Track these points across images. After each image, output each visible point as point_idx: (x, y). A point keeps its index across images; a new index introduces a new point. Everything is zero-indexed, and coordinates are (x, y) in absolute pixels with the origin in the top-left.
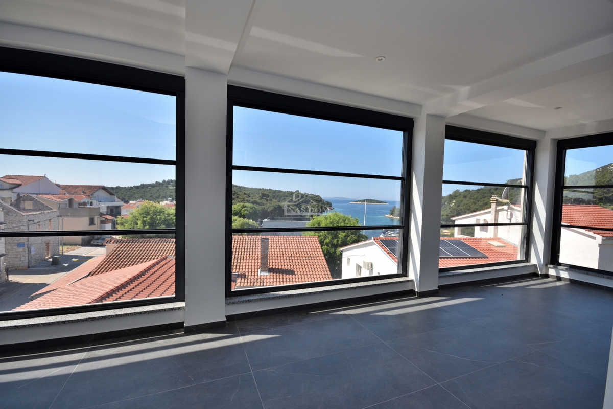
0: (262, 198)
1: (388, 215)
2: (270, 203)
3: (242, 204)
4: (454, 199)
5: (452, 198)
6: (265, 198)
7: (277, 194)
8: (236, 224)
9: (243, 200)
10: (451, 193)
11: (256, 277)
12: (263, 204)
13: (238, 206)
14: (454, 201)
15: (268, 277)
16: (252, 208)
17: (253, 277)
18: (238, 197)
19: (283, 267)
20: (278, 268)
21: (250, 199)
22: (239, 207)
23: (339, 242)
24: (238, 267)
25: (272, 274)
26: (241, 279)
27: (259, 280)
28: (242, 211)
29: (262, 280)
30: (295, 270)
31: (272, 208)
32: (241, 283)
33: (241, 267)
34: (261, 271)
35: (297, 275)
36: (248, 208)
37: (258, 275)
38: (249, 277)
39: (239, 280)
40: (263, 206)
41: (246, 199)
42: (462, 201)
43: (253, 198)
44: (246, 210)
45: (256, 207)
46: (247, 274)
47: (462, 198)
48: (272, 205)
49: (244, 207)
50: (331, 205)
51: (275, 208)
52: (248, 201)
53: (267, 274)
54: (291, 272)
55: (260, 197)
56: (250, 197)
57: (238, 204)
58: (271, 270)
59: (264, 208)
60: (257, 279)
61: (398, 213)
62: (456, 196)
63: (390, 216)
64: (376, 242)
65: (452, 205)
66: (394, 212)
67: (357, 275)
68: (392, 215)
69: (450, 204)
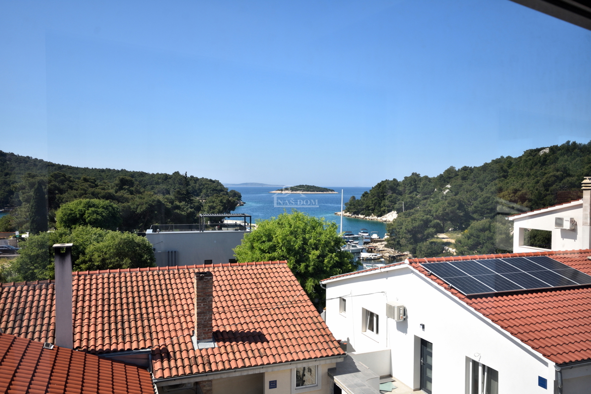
0: (121, 188)
2: (141, 198)
3: (85, 201)
4: (448, 183)
5: (445, 181)
6: (127, 187)
7: (139, 179)
8: (106, 243)
9: (84, 194)
10: (442, 173)
11: (191, 354)
12: (127, 200)
13: (78, 204)
14: (449, 186)
15: (216, 351)
16: (106, 208)
17: (184, 354)
18: (71, 188)
19: (239, 328)
20: (231, 331)
21: (97, 190)
22: (80, 207)
23: (310, 269)
24: (148, 336)
25: (221, 344)
26: (162, 362)
27: (199, 360)
28: (86, 215)
29: (206, 358)
30: (265, 332)
31: (144, 207)
32: (163, 369)
33: (154, 335)
34: (199, 340)
35: (271, 343)
36: (98, 207)
37: (193, 349)
38: (178, 354)
39: (157, 365)
40: (125, 204)
41: (91, 190)
42: (461, 186)
43: (104, 189)
44: (94, 212)
45: (115, 206)
46: (170, 349)
47: (459, 181)
48: (144, 201)
49: (90, 206)
50: (240, 197)
51: (151, 205)
52: (95, 195)
53: (211, 345)
54: (257, 337)
55: (117, 185)
56: (97, 186)
57: (76, 201)
58: (218, 337)
59: (129, 207)
60: (195, 358)
61: (359, 207)
62: (450, 178)
63: (345, 214)
64: (416, 268)
65: (445, 193)
66: (352, 207)
67: (364, 330)
68: (348, 213)
69: (442, 191)
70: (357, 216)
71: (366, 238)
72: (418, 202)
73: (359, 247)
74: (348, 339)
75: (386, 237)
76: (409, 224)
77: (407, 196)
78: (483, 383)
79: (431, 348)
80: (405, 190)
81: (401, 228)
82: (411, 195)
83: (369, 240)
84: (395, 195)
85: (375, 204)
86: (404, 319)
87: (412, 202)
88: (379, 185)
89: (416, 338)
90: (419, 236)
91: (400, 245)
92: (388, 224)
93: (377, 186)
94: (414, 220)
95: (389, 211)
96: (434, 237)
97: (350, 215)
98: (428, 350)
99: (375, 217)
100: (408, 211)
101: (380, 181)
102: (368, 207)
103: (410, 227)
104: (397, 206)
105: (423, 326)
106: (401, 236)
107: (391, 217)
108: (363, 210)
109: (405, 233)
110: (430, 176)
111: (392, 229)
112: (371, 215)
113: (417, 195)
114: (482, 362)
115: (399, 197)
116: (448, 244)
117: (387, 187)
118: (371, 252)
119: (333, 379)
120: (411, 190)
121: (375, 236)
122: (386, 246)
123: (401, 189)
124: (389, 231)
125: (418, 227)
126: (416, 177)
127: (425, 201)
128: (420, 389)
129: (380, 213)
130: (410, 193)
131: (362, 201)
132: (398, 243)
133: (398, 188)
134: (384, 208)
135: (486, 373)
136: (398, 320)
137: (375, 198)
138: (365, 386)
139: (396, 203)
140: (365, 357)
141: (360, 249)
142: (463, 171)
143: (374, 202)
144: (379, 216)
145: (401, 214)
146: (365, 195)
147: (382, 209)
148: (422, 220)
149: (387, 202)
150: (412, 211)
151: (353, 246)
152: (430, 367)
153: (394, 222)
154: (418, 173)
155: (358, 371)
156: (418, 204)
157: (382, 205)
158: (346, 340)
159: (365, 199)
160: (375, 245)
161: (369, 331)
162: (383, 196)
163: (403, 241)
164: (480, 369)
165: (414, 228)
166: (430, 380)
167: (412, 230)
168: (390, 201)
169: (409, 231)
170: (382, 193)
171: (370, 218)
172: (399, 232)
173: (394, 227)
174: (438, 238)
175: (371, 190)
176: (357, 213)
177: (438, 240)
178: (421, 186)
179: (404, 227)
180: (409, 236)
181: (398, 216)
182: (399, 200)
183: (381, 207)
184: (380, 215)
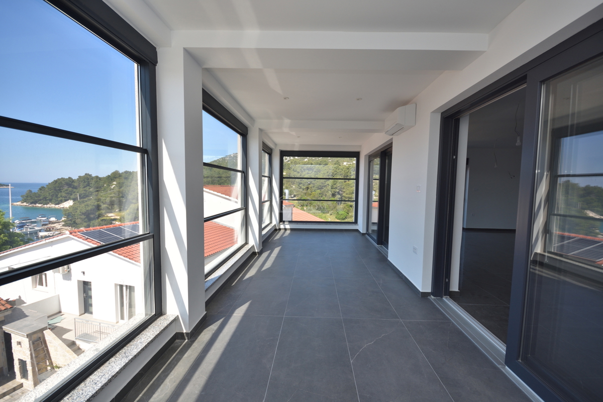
1: (18, 203)
4: (114, 181)
5: (112, 180)
14: (115, 183)
61: (36, 198)
62: (116, 178)
63: (22, 204)
64: (76, 236)
65: (112, 187)
66: (29, 198)
67: (35, 287)
68: (25, 203)
69: (110, 186)
70: (35, 205)
71: (44, 221)
72: (91, 193)
73: (37, 228)
74: (20, 297)
75: (63, 219)
76: (83, 208)
77: (81, 189)
78: (127, 296)
79: (91, 285)
80: (79, 186)
81: (77, 212)
82: (85, 189)
83: (48, 223)
84: (70, 189)
85: (52, 196)
86: (69, 271)
87: (86, 193)
88: (56, 182)
89: (79, 281)
90: (92, 216)
91: (76, 224)
92: (65, 210)
93: (53, 182)
94: (88, 205)
95: (66, 200)
96: (104, 216)
97: (28, 205)
98: (89, 287)
99: (53, 206)
100: (82, 200)
101: (56, 179)
102: (45, 198)
103: (84, 211)
104: (72, 197)
105: (84, 273)
106: (76, 218)
107: (68, 204)
108: (40, 200)
109: (80, 215)
110: (100, 176)
111: (68, 213)
112: (49, 204)
113: (90, 189)
114: (124, 284)
115: (75, 190)
116: (115, 220)
117: (63, 183)
118: (50, 231)
119: (2, 328)
120: (85, 185)
121: (53, 219)
122: (63, 225)
123: (75, 184)
124: (65, 215)
125: (91, 210)
126: (88, 177)
127: (97, 193)
128: (85, 313)
129: (57, 202)
130: (84, 187)
131: (39, 193)
132: (75, 222)
133: (73, 184)
134: (61, 198)
135: (128, 290)
136: (63, 273)
137: (52, 191)
138: (33, 324)
139: (72, 195)
140: (34, 306)
141: (38, 230)
142: (125, 174)
143: (51, 194)
144: (56, 204)
145: (76, 202)
146: (42, 188)
147: (59, 199)
148: (94, 205)
149: (64, 194)
150: (86, 199)
151: (30, 228)
152: (91, 297)
153: (69, 208)
154: (90, 174)
155: (27, 316)
156: (91, 195)
157: (59, 196)
158: (18, 298)
159: (42, 192)
160: (53, 225)
161: (39, 287)
162: (60, 189)
163: (78, 221)
164: (124, 288)
165: (87, 211)
166: (91, 305)
167: (86, 213)
168: (66, 193)
169: (83, 214)
170: (58, 187)
171: (48, 206)
172: (74, 215)
173: (70, 211)
174: (107, 216)
175: (47, 185)
176: (35, 203)
177: (108, 218)
178: (93, 183)
179: (78, 211)
180: (83, 217)
181: (74, 204)
182: (74, 192)
183: (58, 198)
184: (58, 204)
